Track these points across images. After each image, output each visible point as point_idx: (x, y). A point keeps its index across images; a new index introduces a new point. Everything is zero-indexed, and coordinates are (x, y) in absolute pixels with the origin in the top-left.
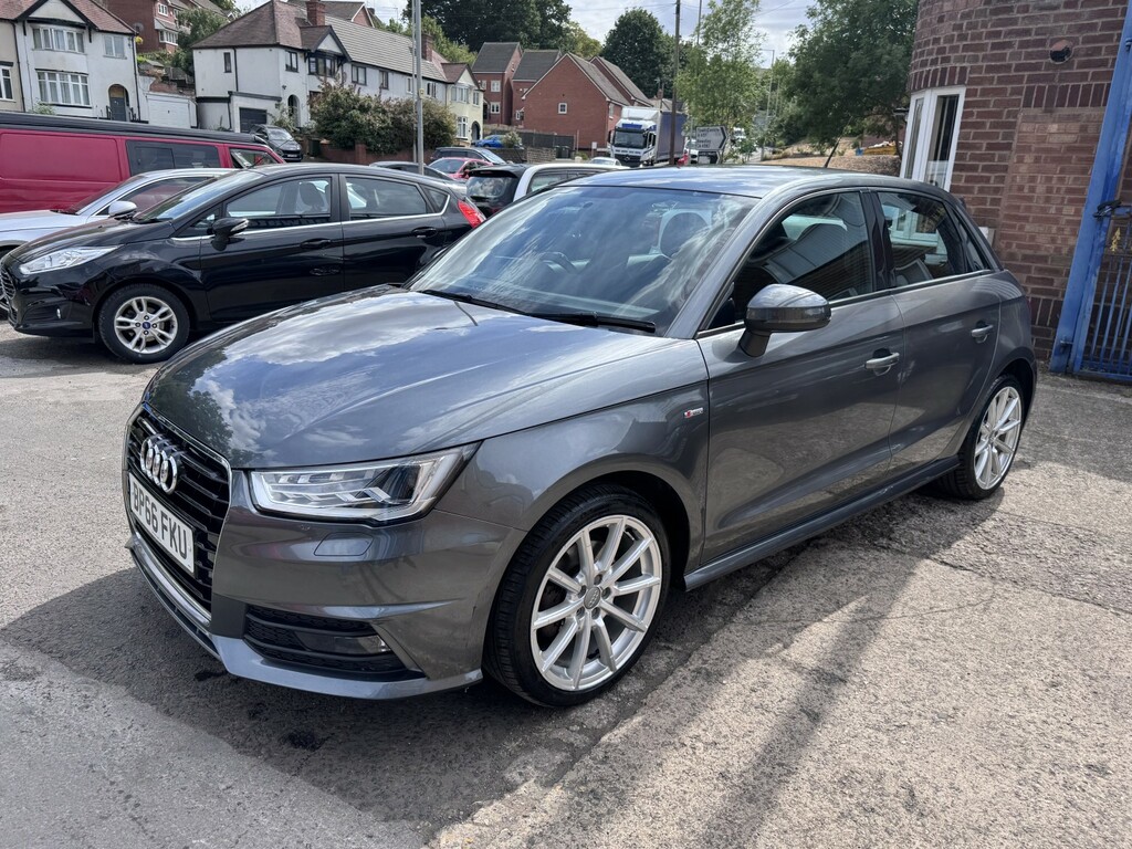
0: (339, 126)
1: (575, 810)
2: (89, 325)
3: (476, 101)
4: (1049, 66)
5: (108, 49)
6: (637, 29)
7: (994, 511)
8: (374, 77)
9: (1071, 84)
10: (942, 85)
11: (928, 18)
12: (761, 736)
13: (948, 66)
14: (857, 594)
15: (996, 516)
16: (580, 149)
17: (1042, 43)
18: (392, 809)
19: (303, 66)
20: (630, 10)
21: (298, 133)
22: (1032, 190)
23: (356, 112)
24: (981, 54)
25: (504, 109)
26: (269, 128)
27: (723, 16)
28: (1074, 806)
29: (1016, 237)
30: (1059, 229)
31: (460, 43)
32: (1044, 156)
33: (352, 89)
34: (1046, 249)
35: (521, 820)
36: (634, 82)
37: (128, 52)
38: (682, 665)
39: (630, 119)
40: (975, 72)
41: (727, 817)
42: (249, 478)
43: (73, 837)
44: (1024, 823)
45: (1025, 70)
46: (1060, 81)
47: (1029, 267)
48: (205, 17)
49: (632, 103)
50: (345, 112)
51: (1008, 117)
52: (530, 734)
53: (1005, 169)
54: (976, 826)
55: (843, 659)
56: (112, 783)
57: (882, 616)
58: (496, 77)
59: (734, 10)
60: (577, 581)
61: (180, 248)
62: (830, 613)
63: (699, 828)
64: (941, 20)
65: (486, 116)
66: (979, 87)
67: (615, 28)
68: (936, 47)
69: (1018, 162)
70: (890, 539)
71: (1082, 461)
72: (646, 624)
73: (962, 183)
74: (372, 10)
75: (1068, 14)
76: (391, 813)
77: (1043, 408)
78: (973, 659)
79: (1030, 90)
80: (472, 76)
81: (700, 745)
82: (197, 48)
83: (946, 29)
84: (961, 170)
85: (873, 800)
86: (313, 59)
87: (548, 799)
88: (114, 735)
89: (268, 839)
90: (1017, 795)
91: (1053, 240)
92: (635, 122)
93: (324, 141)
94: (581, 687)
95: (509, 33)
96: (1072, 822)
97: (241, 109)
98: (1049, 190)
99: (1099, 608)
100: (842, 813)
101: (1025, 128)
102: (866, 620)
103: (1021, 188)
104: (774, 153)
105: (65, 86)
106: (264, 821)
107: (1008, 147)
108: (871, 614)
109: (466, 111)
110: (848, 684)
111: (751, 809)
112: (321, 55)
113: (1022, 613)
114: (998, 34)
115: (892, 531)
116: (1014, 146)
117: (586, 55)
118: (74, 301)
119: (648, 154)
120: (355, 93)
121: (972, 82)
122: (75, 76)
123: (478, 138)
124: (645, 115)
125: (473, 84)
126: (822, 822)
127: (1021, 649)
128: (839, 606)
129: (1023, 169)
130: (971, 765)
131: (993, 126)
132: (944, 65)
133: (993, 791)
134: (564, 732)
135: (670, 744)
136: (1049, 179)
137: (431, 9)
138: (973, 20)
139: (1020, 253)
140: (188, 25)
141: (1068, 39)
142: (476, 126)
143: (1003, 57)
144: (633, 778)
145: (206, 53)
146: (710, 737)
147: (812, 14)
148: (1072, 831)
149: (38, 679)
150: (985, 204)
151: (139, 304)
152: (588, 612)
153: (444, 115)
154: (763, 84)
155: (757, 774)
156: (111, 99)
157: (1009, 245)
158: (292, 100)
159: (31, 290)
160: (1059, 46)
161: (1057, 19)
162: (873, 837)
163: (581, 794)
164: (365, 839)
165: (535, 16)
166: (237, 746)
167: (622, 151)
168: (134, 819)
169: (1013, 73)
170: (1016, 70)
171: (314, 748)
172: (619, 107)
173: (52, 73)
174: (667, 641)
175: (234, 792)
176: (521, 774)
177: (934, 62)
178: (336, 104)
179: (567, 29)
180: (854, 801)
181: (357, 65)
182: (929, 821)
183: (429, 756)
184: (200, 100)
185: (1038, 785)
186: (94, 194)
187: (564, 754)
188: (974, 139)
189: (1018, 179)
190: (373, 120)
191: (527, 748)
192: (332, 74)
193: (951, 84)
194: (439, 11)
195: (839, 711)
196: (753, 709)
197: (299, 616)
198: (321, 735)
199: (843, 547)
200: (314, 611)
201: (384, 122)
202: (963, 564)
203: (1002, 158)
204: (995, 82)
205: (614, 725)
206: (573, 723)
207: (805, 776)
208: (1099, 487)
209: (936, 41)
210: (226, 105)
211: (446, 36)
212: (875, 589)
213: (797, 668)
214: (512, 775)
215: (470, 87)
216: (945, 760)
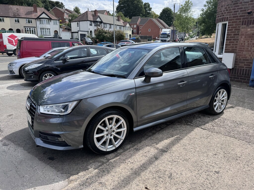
0: (100, 37)
1: (98, 174)
2: (38, 79)
3: (130, 30)
4: (247, 16)
5: (54, 23)
6: (167, 12)
7: (219, 117)
8: (108, 26)
9: (252, 19)
10: (223, 21)
11: (219, 6)
12: (143, 161)
13: (224, 17)
14: (178, 134)
15: (219, 118)
16: (153, 39)
17: (245, 10)
18: (63, 172)
19: (93, 24)
20: (165, 7)
21: (92, 39)
22: (244, 44)
23: (104, 34)
24: (231, 14)
25: (136, 31)
26: (86, 38)
27: (184, 8)
28: (207, 179)
29: (241, 55)
30: (251, 53)
31: (127, 17)
32: (247, 36)
33: (103, 29)
34: (248, 58)
35: (87, 175)
36: (166, 23)
37: (58, 24)
38: (132, 147)
39: (164, 32)
40: (230, 18)
41: (129, 177)
42: (39, 107)
43: (4, 173)
44: (194, 182)
45: (241, 17)
46: (250, 19)
47: (244, 62)
48: (74, 15)
49: (165, 28)
50: (102, 34)
51: (238, 28)
52: (96, 159)
53: (238, 39)
54: (183, 182)
55: (168, 147)
56: (15, 165)
57: (182, 139)
58: (135, 24)
59: (187, 6)
60: (106, 129)
61: (56, 63)
62: (170, 138)
63: (122, 178)
64: (222, 7)
65: (133, 33)
66: (231, 21)
67: (162, 12)
68: (221, 13)
69: (241, 38)
70: (191, 123)
71: (247, 107)
72: (123, 138)
73: (228, 43)
74: (109, 12)
75: (251, 3)
76: (63, 173)
77: (243, 95)
78: (199, 148)
79: (243, 21)
80: (129, 24)
81: (129, 163)
82: (72, 22)
83: (223, 9)
84: (228, 40)
85: (162, 175)
86: (95, 23)
87: (94, 171)
88: (18, 156)
89: (39, 176)
90: (195, 176)
91: (250, 56)
92: (165, 32)
93: (97, 40)
94: (107, 150)
95: (138, 14)
96: (206, 182)
97: (80, 34)
98: (249, 44)
99: (234, 139)
100: (154, 178)
101: (242, 30)
102: (177, 140)
103: (242, 44)
104: (199, 37)
105: (46, 31)
106: (39, 173)
107: (238, 34)
108: (179, 138)
109: (128, 32)
110: (167, 152)
111: (135, 176)
112: (97, 22)
113: (215, 139)
114: (235, 9)
115: (192, 121)
116: (240, 34)
117: (155, 18)
118: (35, 75)
119: (169, 39)
120: (104, 30)
121: (229, 20)
122: (48, 29)
123: (131, 38)
124: (168, 31)
125: (129, 26)
126: (149, 179)
127: (211, 147)
128: (173, 136)
129: (242, 39)
130: (187, 170)
131: (235, 30)
132: (223, 17)
133: (190, 175)
134: (103, 159)
135: (123, 162)
136: (248, 42)
137: (121, 10)
138: (229, 6)
139: (242, 59)
140: (71, 17)
141: (251, 9)
142: (130, 35)
143: (236, 14)
144: (113, 168)
145: (73, 23)
146: (132, 161)
147: (205, 6)
148: (204, 184)
149: (8, 146)
150: (234, 48)
151: (48, 75)
152: (109, 135)
153: (123, 33)
154: (194, 22)
155: (139, 169)
156: (55, 33)
157: (239, 57)
158: (91, 32)
159: (28, 72)
160: (249, 11)
161: (249, 4)
162: (158, 182)
163: (101, 171)
164: (57, 177)
165: (144, 10)
166: (39, 159)
167: (162, 39)
168: (16, 171)
169: (239, 18)
170: (240, 17)
171: (53, 160)
172: (162, 29)
173: (43, 29)
174: (132, 142)
175: (36, 167)
176: (91, 167)
177: (221, 16)
178: (100, 32)
179: (151, 13)
180: (157, 175)
181: (104, 23)
182: (172, 180)
183: (74, 163)
184: (72, 33)
185: (201, 175)
186: (43, 53)
187: (101, 163)
188: (230, 33)
189: (241, 42)
190: (107, 35)
191: (94, 162)
192: (99, 26)
193: (225, 21)
194: (123, 11)
195: (163, 158)
196: (144, 156)
197: (48, 133)
198: (55, 158)
199: (179, 124)
200: (50, 133)
201: (110, 35)
202: (206, 129)
203: (237, 37)
204: (235, 20)
205: (113, 158)
206: (105, 158)
207: (149, 170)
208: (248, 112)
209: (221, 11)
210: (77, 33)
211: (124, 16)
212: (182, 133)
213: (157, 149)
214: (89, 167)
215: (129, 27)
216: (182, 168)
